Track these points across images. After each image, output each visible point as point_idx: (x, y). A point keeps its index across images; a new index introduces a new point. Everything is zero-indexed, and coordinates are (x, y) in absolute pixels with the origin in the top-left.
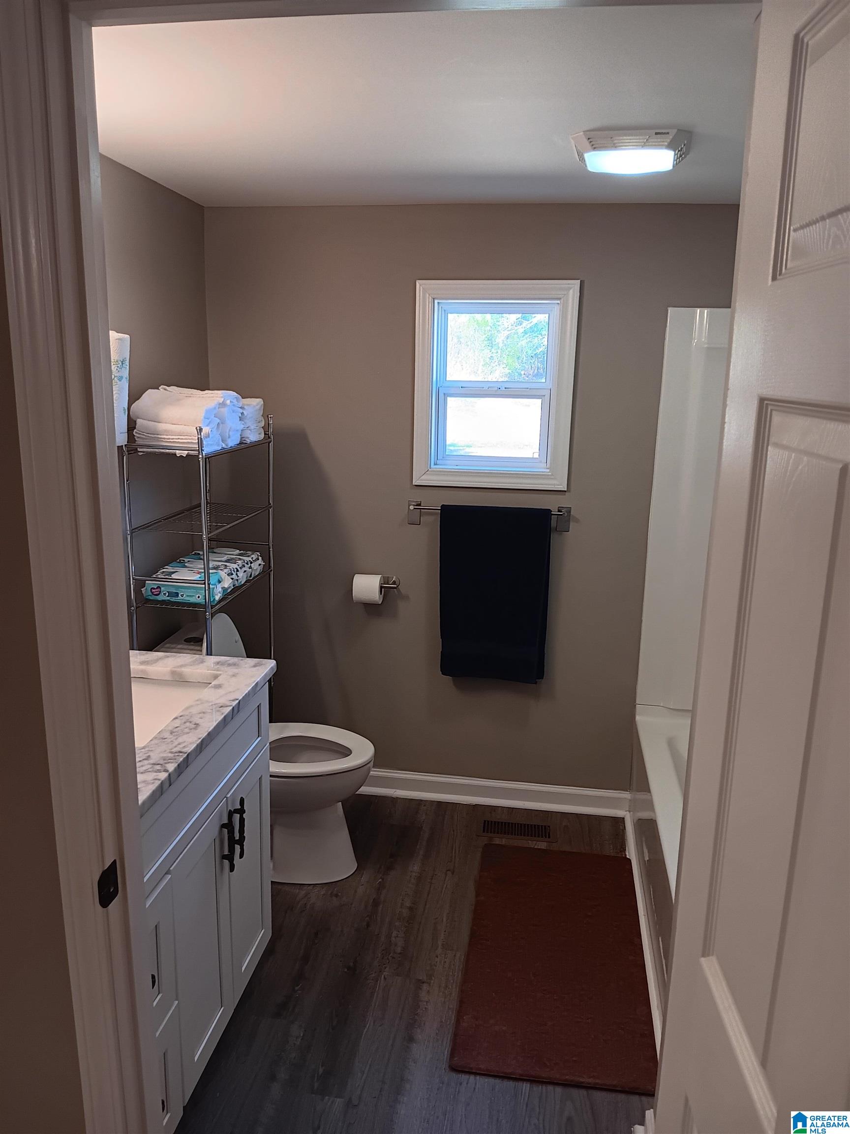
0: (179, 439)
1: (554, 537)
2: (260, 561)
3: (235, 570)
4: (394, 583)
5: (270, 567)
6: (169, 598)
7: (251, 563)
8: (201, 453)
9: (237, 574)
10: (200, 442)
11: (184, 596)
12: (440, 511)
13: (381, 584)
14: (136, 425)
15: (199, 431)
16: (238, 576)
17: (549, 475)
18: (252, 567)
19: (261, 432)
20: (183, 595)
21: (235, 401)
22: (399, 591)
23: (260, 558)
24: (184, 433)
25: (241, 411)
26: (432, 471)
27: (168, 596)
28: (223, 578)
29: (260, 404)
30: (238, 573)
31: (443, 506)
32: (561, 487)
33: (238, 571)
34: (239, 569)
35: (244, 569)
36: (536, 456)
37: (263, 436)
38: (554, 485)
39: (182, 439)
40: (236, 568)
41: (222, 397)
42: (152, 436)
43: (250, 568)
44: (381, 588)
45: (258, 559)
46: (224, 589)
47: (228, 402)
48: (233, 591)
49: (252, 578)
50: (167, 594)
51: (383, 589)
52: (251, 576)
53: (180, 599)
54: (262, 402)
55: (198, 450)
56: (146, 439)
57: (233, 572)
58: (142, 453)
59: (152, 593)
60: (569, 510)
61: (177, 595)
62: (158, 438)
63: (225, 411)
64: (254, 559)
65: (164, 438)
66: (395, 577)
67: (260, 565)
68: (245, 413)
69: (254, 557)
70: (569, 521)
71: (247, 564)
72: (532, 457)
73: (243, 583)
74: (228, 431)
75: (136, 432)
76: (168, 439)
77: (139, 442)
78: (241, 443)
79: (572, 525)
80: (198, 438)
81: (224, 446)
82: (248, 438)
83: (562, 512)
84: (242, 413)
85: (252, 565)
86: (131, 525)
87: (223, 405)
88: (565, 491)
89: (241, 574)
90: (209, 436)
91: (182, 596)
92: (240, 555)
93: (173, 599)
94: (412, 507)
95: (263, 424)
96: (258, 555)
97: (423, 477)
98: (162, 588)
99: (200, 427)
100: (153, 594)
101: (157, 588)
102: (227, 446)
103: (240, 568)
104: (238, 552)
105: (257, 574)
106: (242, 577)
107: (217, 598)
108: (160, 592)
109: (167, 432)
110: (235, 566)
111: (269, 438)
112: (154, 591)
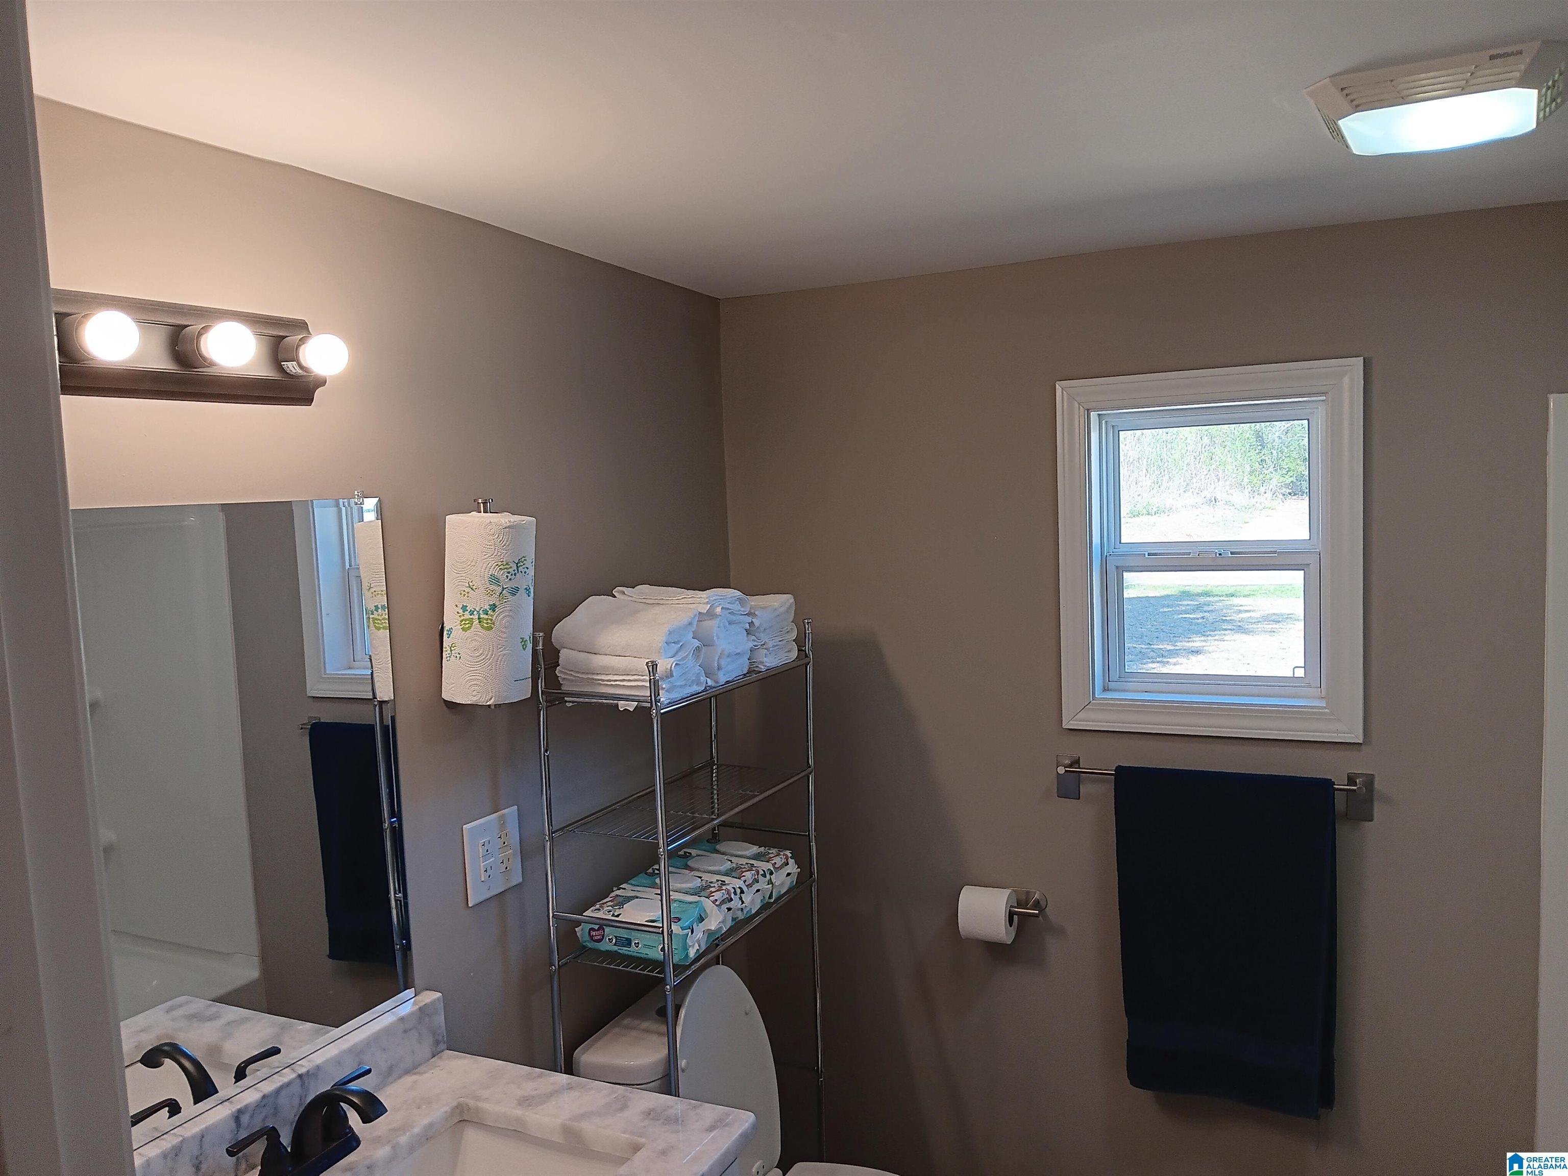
0: (623, 680)
1: (1343, 831)
2: (792, 868)
3: (738, 891)
4: (1037, 905)
5: (811, 874)
6: (616, 948)
7: (771, 873)
8: (654, 705)
9: (741, 898)
10: (655, 685)
11: (640, 946)
12: (1113, 777)
13: (1011, 906)
14: (559, 659)
15: (651, 669)
16: (743, 903)
17: (1325, 713)
18: (773, 881)
19: (792, 648)
20: (638, 943)
21: (736, 607)
22: (1046, 918)
23: (791, 861)
24: (631, 671)
25: (749, 619)
26: (1096, 704)
27: (615, 944)
28: (708, 911)
29: (787, 605)
30: (743, 896)
31: (1119, 769)
32: (1353, 735)
33: (742, 892)
34: (745, 889)
35: (756, 887)
36: (1300, 673)
37: (794, 654)
38: (1337, 731)
39: (629, 680)
40: (740, 888)
41: (707, 603)
42: (583, 676)
43: (770, 882)
44: (1011, 915)
45: (788, 864)
46: (710, 933)
47: (718, 610)
48: (731, 931)
49: (772, 900)
50: (614, 941)
51: (1016, 917)
52: (770, 897)
53: (632, 950)
54: (792, 600)
55: (651, 702)
56: (572, 681)
57: (733, 896)
58: (571, 704)
59: (591, 937)
60: (1370, 781)
61: (628, 942)
62: (593, 679)
63: (712, 625)
64: (776, 866)
65: (603, 680)
66: (1038, 892)
67: (789, 874)
68: (757, 622)
69: (779, 861)
70: (1371, 801)
71: (764, 876)
72: (1292, 676)
73: (753, 912)
74: (717, 658)
75: (561, 672)
76: (608, 681)
77: (566, 687)
78: (750, 672)
79: (1378, 810)
80: (650, 679)
81: (710, 682)
82: (762, 663)
83: (1355, 785)
84: (751, 624)
85: (773, 877)
86: (550, 823)
87: (710, 614)
88: (1360, 744)
89: (747, 898)
90: (672, 676)
91: (637, 945)
92: (757, 857)
93: (624, 950)
94: (1061, 770)
95: (794, 635)
96: (787, 858)
97: (1082, 715)
98: (607, 930)
99: (652, 662)
100: (592, 939)
101: (598, 930)
102: (716, 682)
103: (747, 886)
104: (755, 849)
105: (782, 893)
106: (752, 902)
107: (692, 953)
108: (603, 937)
109: (607, 670)
110: (738, 883)
111: (806, 656)
112: (594, 933)
